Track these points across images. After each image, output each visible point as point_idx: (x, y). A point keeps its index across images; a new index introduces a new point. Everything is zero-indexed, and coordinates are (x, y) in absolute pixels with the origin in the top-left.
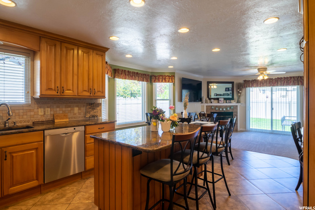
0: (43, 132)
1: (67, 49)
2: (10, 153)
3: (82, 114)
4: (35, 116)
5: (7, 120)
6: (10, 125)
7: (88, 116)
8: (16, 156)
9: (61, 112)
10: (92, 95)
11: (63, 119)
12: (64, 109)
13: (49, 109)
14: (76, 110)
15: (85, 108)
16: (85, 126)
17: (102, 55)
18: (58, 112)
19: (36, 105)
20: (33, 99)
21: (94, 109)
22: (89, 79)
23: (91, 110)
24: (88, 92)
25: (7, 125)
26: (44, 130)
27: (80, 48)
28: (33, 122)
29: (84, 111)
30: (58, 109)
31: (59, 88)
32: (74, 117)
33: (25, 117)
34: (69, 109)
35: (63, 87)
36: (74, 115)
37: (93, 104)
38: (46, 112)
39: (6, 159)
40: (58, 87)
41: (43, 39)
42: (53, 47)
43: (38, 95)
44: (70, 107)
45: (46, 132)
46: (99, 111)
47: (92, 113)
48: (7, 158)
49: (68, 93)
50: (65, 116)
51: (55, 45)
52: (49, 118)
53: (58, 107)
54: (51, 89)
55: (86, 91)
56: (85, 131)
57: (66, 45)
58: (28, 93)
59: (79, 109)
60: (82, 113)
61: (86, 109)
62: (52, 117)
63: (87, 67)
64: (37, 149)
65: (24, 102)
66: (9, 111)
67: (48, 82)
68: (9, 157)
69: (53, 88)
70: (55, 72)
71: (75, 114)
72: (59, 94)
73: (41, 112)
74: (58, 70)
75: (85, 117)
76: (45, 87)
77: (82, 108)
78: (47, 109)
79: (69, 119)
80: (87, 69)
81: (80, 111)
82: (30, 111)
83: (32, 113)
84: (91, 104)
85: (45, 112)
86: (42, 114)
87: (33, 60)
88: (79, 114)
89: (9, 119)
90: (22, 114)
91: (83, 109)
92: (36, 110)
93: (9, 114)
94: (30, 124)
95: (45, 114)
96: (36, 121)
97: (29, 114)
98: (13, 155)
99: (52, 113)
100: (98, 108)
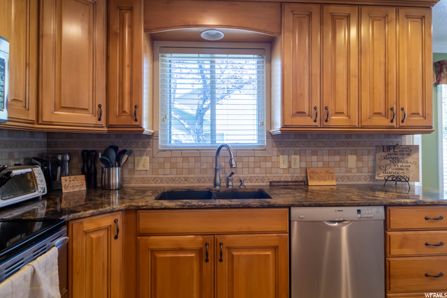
0: (287, 210)
1: (334, 18)
2: (229, 248)
3: (366, 172)
4: (274, 170)
5: (230, 176)
6: (234, 184)
7: (381, 176)
8: (238, 256)
9: (320, 164)
10: (394, 124)
11: (325, 180)
12: (326, 158)
13: (298, 157)
14: (352, 160)
15: (371, 158)
16: (385, 207)
17: (423, 18)
18: (314, 165)
19: (276, 149)
20: (271, 136)
21: (395, 160)
22: (386, 85)
23: (388, 162)
24: (386, 116)
25: (230, 183)
26: (289, 207)
27: (365, 9)
28: (271, 182)
29: (371, 164)
30: (314, 158)
31: (318, 110)
32: (348, 177)
33: (257, 170)
34: (337, 158)
35: (326, 108)
36: (347, 172)
37: (394, 147)
38: (293, 162)
39: (221, 260)
40: (315, 108)
41: (286, 6)
42: (306, 20)
43: (277, 127)
44: (338, 154)
45: (294, 211)
46: (413, 166)
47: (392, 170)
48: (223, 258)
49: (337, 121)
50: (329, 174)
51: (310, 15)
52: (299, 175)
53: (314, 153)
54: (301, 113)
55: (381, 113)
56: (385, 221)
57: (332, 9)
58: (262, 124)
59: (358, 160)
60: (366, 170)
61: (375, 160)
62: (304, 175)
63: (383, 54)
64: (275, 248)
65: (256, 142)
66: (231, 159)
67: (297, 97)
68: (226, 256)
69: (307, 111)
70: (310, 75)
71: (349, 170)
72: (318, 123)
73: (283, 162)
74: (316, 71)
75: (373, 178)
76: (290, 110)
77: (365, 158)
78: (293, 157)
79: (337, 180)
80: (382, 59)
81: (360, 164)
82: (266, 159)
83: (269, 164)
84: (389, 148)
85: (289, 162)
86: (285, 166)
87: (269, 61)
88: (359, 170)
89: (232, 173)
90: (252, 165)
91: (368, 160)
92: (274, 159)
93: (231, 165)
94: (264, 184)
95: (290, 167)
96: (275, 180)
97: (263, 165)
98: (234, 253)
99: (304, 165)
100: (410, 159)
